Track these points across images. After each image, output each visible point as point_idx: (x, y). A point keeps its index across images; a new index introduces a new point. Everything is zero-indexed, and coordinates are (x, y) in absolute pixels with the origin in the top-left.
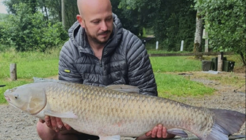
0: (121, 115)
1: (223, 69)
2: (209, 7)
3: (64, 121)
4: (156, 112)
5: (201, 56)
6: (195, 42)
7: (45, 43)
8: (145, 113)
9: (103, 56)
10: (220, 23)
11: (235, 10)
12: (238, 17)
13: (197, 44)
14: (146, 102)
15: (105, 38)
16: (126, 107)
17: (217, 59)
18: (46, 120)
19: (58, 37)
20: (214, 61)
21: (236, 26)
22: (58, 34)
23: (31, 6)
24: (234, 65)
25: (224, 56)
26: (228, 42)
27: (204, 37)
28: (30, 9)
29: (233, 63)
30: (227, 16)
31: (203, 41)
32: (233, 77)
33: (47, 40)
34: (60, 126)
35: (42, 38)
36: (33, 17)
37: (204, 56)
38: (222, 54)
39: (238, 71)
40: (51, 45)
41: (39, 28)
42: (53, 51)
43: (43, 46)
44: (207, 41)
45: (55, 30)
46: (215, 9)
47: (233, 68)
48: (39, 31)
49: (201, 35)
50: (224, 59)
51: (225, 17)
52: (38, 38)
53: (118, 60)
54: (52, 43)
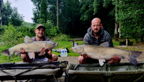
0: (105, 53)
1: (128, 45)
2: (122, 19)
3: (88, 56)
4: (115, 52)
5: (118, 40)
6: (115, 34)
7: (51, 35)
8: (112, 52)
9: (98, 38)
10: (127, 26)
11: (133, 20)
12: (134, 23)
13: (116, 35)
14: (112, 49)
15: (96, 31)
16: (107, 51)
17: (126, 41)
18: (83, 55)
19: (56, 32)
20: (124, 41)
21: (133, 27)
22: (56, 31)
23: (45, 20)
24: (133, 43)
25: (129, 39)
26: (130, 34)
27: (119, 32)
28: (45, 21)
29: (133, 42)
30: (130, 23)
31: (118, 33)
32: (133, 48)
33: (52, 34)
34: (87, 57)
35: (49, 33)
36: (46, 24)
37: (119, 40)
38: (128, 38)
39: (135, 46)
40: (53, 36)
41: (48, 29)
42: (54, 38)
43: (50, 36)
44: (120, 33)
45: (55, 30)
46: (124, 20)
47: (132, 44)
48: (48, 30)
49: (118, 31)
50: (128, 41)
51: (129, 23)
52: (48, 33)
53: (103, 40)
54: (54, 35)
